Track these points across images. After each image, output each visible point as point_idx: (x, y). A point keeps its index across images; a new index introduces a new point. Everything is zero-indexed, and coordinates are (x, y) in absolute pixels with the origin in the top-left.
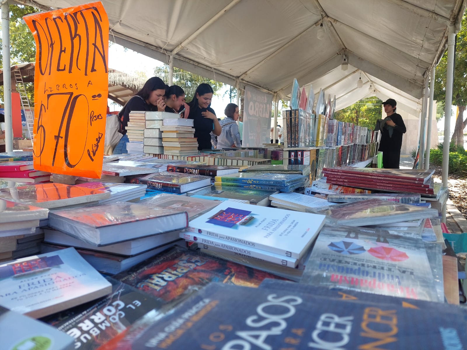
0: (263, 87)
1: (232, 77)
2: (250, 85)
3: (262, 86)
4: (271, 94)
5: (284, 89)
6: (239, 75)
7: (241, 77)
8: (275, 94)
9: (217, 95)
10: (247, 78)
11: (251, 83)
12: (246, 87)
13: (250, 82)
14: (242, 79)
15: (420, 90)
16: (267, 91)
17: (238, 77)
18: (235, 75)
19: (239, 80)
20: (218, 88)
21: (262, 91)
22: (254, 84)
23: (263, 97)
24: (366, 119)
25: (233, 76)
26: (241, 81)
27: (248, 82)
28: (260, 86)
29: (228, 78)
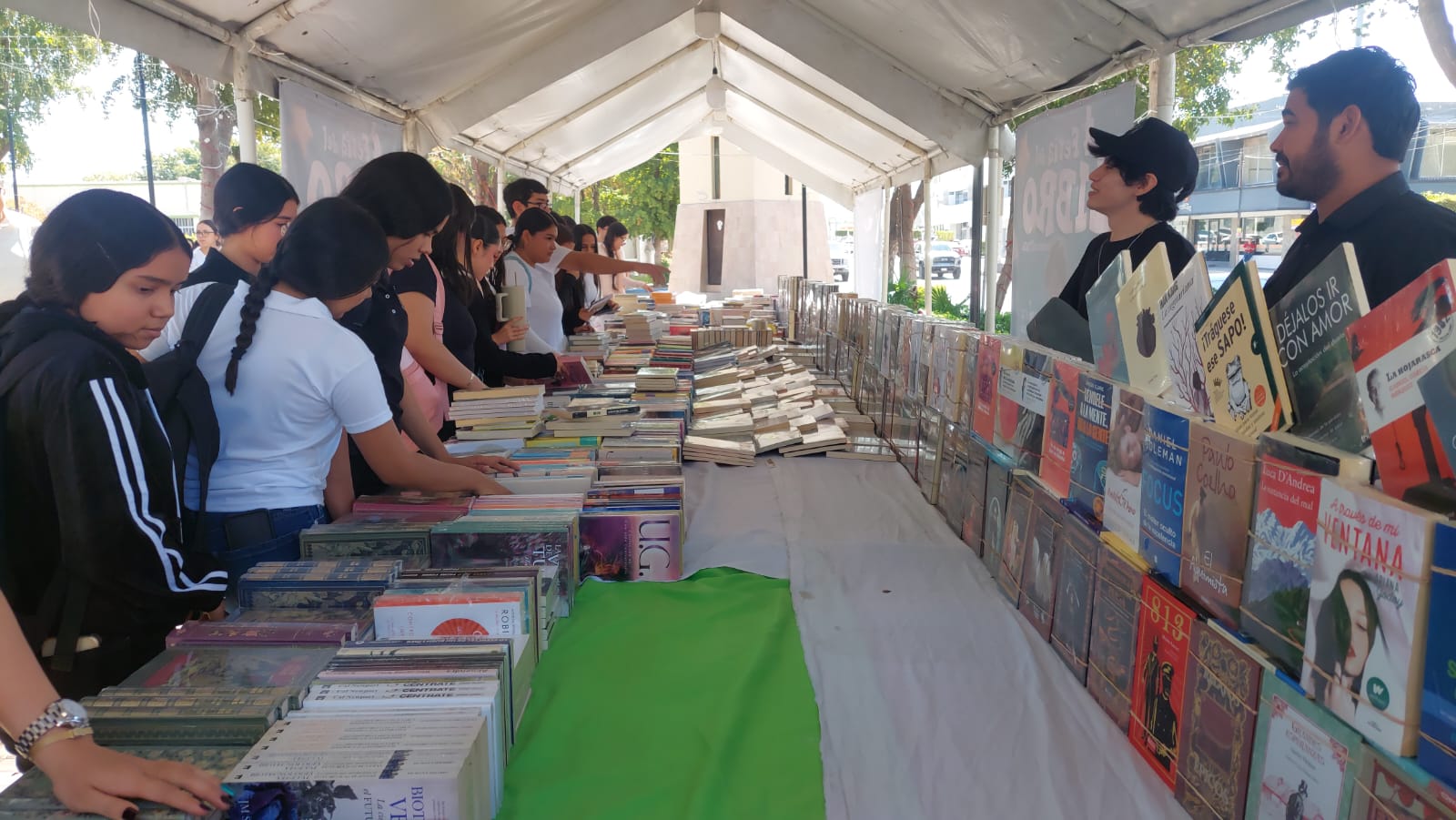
0: (361, 89)
1: (202, 25)
2: (303, 75)
3: (359, 80)
4: (393, 121)
5: (448, 99)
6: (243, 17)
7: (259, 30)
8: (410, 122)
9: (77, 90)
10: (288, 40)
11: (310, 65)
12: (285, 86)
13: (300, 61)
14: (261, 41)
15: (979, 132)
16: (380, 105)
17: (239, 28)
18: (224, 14)
19: (245, 46)
20: (74, 62)
21: (356, 104)
22: (321, 70)
23: (365, 137)
24: (622, 194)
25: (211, 20)
26: (255, 48)
27: (290, 56)
28: (347, 82)
29: (181, 30)
